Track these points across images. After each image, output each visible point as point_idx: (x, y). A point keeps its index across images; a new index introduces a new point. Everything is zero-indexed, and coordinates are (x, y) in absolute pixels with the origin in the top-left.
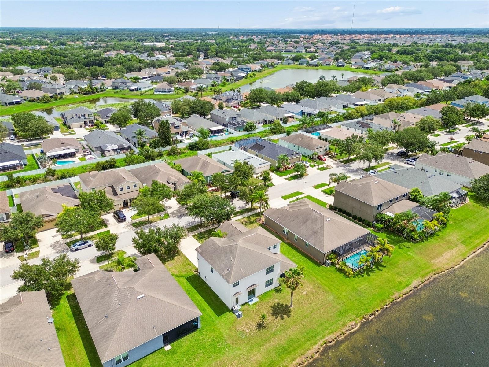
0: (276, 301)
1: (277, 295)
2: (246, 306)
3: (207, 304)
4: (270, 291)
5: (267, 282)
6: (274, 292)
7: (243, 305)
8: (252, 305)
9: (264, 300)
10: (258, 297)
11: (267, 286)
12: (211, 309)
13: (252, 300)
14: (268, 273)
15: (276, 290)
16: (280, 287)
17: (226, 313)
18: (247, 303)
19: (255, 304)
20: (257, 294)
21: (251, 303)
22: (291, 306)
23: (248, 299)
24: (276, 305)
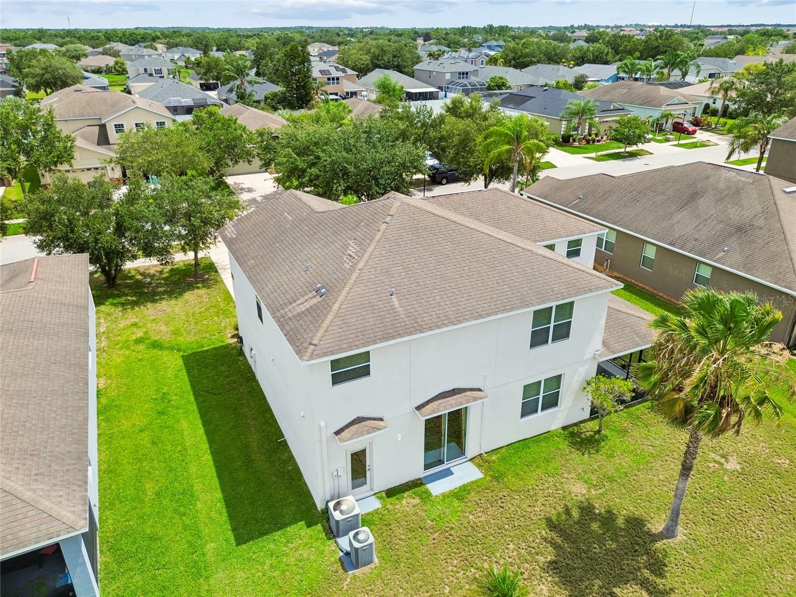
0: (578, 491)
1: (579, 460)
2: (408, 501)
3: (211, 471)
4: (545, 436)
5: (530, 389)
6: (564, 445)
7: (391, 493)
8: (444, 496)
9: (510, 480)
10: (480, 460)
11: (528, 409)
12: (219, 495)
13: (448, 473)
14: (538, 339)
15: (572, 435)
16: (594, 425)
17: (291, 530)
18: (416, 484)
19: (460, 494)
20: (474, 443)
21: (437, 488)
22: (669, 533)
23: (427, 467)
24: (575, 514)
